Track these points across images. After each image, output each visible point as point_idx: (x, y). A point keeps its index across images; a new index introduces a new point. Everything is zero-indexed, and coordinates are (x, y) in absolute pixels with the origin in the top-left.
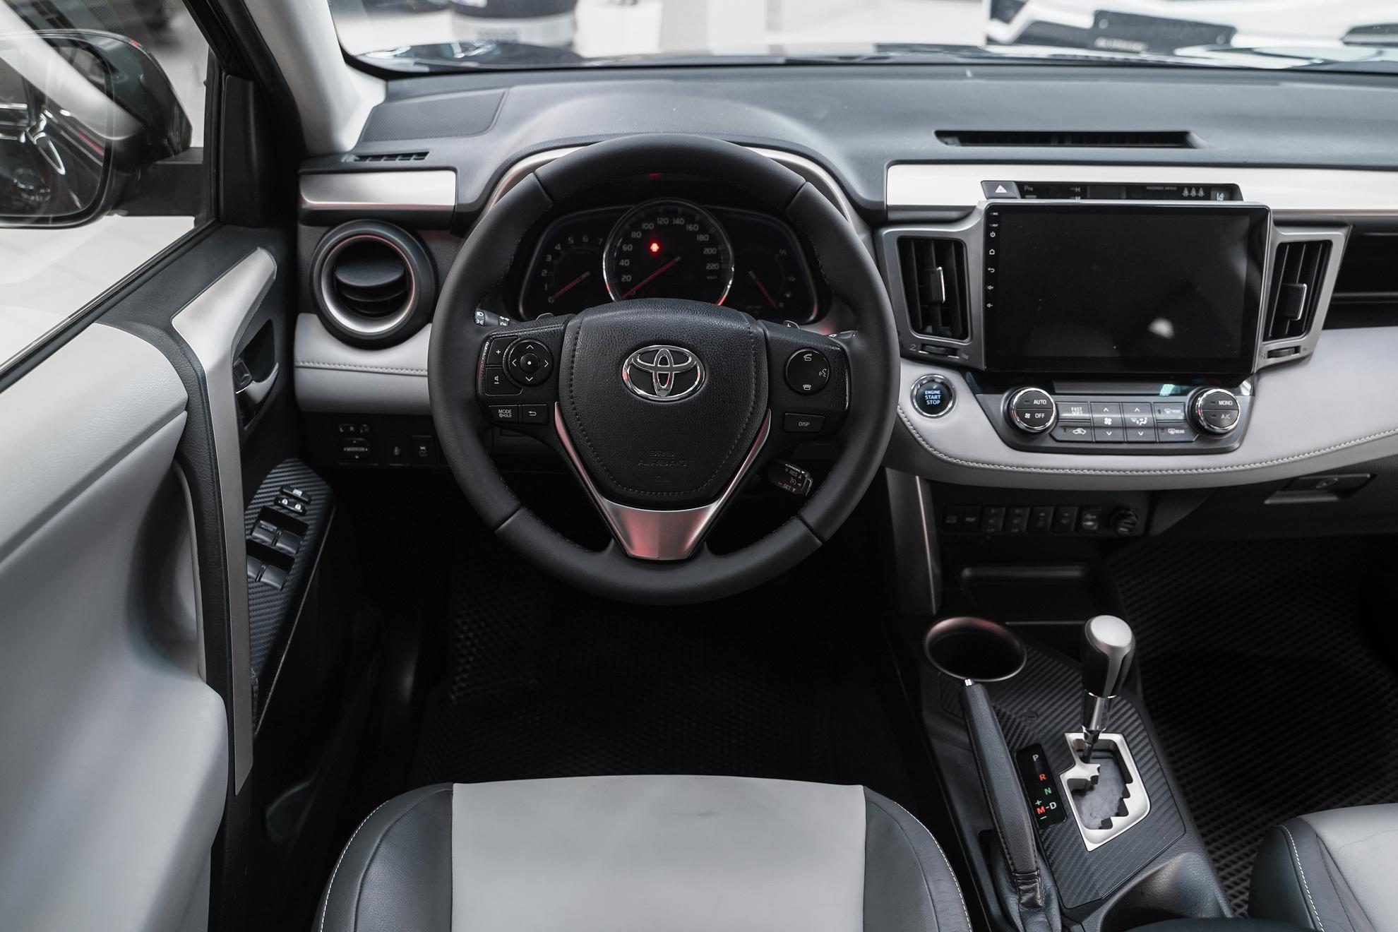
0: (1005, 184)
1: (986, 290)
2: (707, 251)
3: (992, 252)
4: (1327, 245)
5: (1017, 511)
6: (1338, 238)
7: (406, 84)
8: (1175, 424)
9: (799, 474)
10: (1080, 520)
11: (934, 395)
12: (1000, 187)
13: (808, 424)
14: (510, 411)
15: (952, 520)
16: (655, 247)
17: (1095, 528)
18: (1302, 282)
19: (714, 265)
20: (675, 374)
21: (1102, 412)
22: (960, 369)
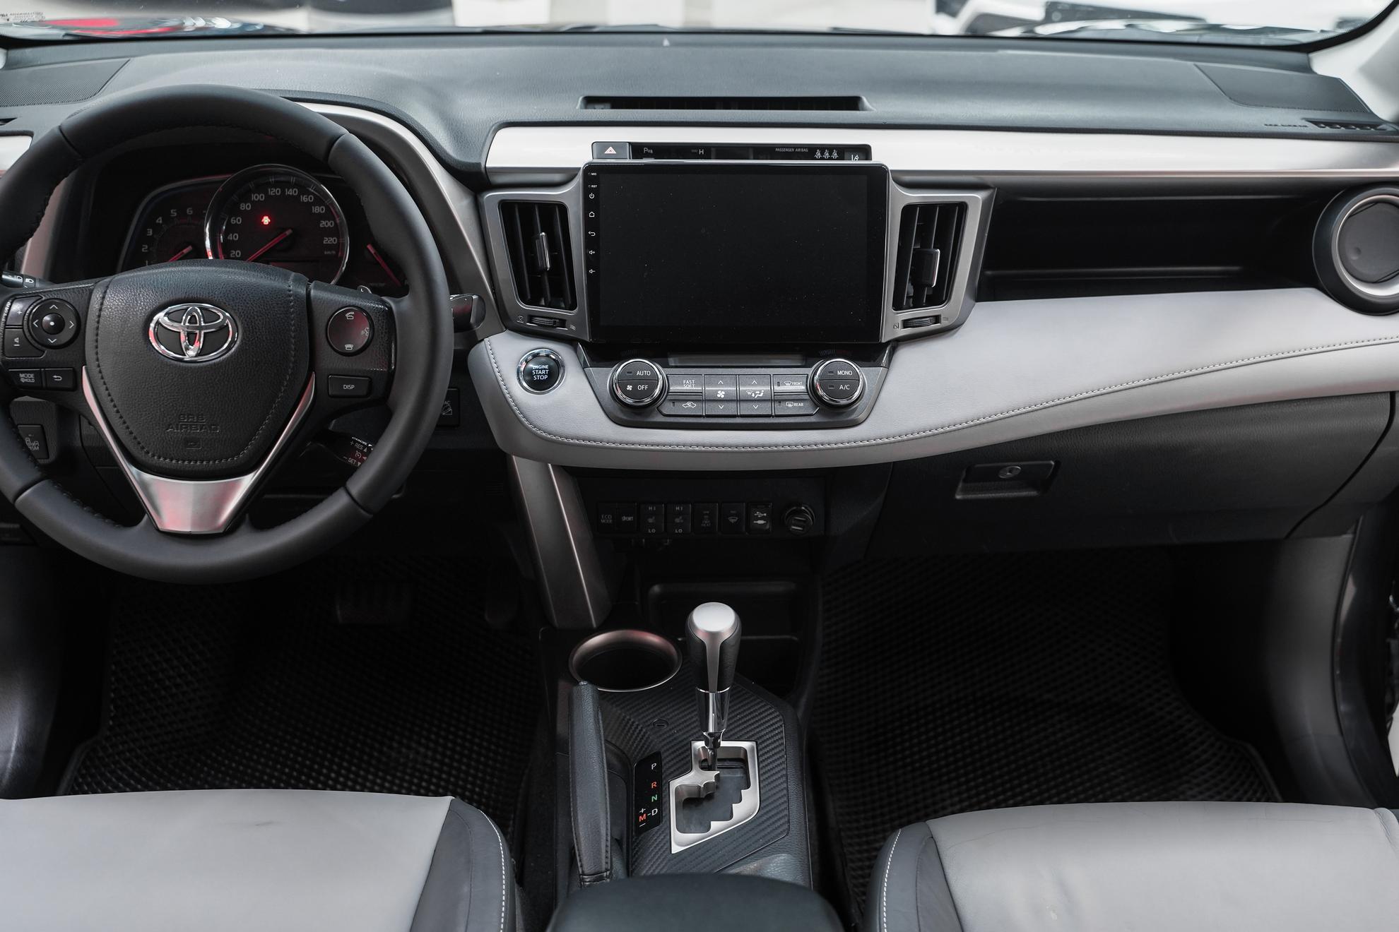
0: (615, 145)
1: (587, 255)
2: (323, 224)
3: (592, 215)
4: (962, 207)
5: (678, 508)
6: (976, 201)
7: (28, 52)
8: (794, 397)
9: (365, 446)
10: (749, 518)
11: (541, 370)
12: (611, 148)
13: (353, 387)
14: (32, 376)
15: (607, 519)
16: (266, 220)
17: (768, 527)
18: (935, 247)
19: (332, 239)
20: (205, 333)
21: (716, 385)
22: (570, 341)
